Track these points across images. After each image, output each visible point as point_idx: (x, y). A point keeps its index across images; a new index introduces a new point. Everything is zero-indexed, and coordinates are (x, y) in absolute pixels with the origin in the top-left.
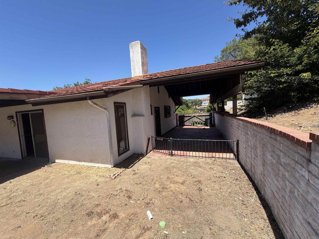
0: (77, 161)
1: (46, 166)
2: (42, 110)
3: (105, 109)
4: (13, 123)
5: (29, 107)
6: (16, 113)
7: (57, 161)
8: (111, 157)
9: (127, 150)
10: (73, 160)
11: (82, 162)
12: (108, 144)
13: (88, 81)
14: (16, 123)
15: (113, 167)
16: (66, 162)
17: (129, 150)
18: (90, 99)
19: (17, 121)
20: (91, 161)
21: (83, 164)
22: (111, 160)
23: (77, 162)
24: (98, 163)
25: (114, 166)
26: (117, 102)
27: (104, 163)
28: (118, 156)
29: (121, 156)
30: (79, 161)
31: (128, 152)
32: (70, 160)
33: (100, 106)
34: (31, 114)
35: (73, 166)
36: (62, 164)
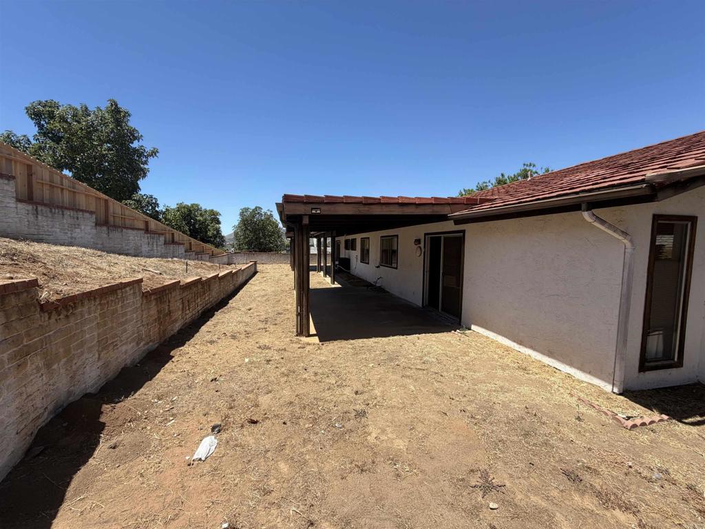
0: (514, 341)
1: (458, 331)
2: (464, 231)
3: (625, 234)
4: (419, 249)
5: (449, 226)
6: (426, 234)
7: (473, 327)
8: (617, 365)
9: (672, 362)
10: (506, 337)
11: (526, 347)
12: (614, 329)
13: (528, 168)
14: (423, 251)
15: (620, 394)
16: (492, 335)
17: (680, 364)
18: (588, 209)
19: (425, 247)
20: (550, 354)
21: (527, 353)
22: (617, 373)
23: (515, 344)
24: (571, 364)
25: (621, 392)
26: (664, 213)
27: (590, 373)
28: (637, 369)
29: (647, 373)
30: (520, 343)
31: (674, 371)
32: (499, 334)
33: (610, 227)
34: (445, 238)
35: (507, 349)
36: (483, 336)
